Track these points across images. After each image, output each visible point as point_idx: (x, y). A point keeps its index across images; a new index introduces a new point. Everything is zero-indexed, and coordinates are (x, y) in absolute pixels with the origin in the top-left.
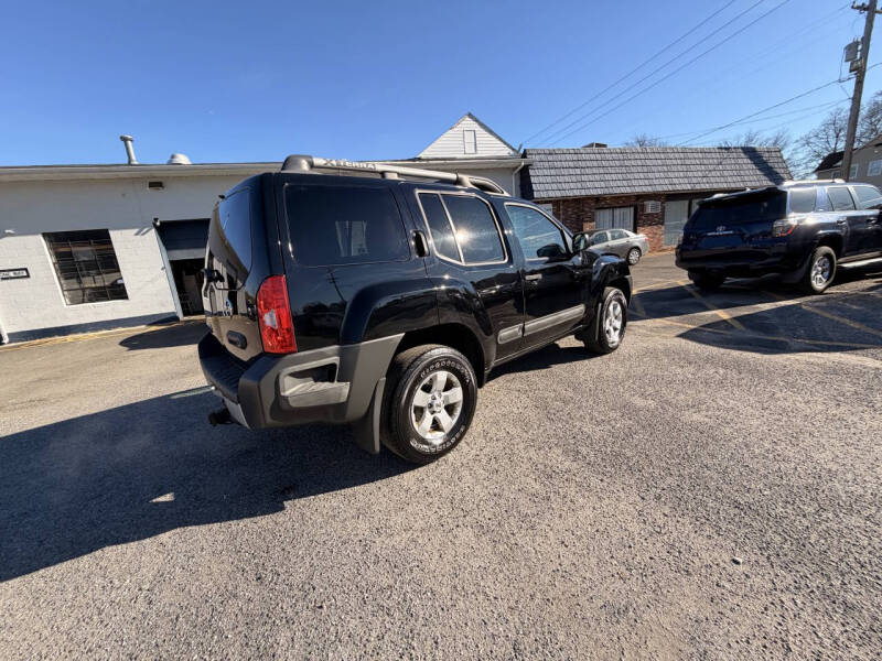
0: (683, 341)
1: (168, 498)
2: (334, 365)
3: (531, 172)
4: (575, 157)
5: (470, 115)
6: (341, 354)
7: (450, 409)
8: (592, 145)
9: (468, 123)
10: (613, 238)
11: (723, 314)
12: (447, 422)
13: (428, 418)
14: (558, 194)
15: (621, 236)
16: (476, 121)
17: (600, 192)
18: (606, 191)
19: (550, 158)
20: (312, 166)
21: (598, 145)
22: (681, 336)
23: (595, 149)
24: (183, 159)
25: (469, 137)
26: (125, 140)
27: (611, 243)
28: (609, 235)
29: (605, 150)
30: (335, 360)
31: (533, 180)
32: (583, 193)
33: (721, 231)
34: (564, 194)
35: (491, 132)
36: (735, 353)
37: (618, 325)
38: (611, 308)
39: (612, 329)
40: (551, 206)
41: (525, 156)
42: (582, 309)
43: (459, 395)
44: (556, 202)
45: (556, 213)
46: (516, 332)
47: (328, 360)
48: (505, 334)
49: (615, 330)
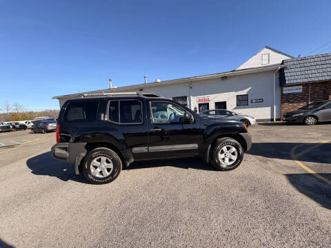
2: (67, 148)
4: (324, 59)
5: (267, 47)
6: (69, 145)
7: (108, 170)
9: (266, 51)
12: (106, 174)
14: (306, 80)
16: (270, 49)
19: (302, 62)
24: (159, 81)
25: (265, 57)
31: (286, 75)
34: (309, 80)
37: (235, 158)
38: (224, 148)
39: (227, 159)
40: (301, 87)
41: (282, 63)
42: (195, 146)
43: (111, 166)
44: (305, 85)
45: (305, 91)
46: (144, 149)
47: (66, 146)
48: (136, 150)
49: (230, 160)
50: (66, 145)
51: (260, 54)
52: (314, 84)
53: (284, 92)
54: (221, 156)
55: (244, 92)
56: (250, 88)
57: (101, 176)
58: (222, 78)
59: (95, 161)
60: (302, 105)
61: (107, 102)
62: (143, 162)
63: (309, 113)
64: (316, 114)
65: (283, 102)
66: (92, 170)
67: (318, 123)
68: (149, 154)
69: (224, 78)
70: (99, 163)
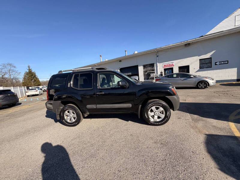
2: (52, 104)
7: (74, 118)
20: (62, 72)
37: (163, 116)
38: (154, 108)
39: (156, 117)
42: (129, 105)
43: (75, 116)
46: (94, 106)
48: (89, 106)
49: (159, 117)
50: (52, 102)
51: (233, 16)
54: (151, 114)
55: (208, 56)
56: (214, 52)
57: (70, 122)
58: (186, 45)
59: (66, 112)
61: (73, 75)
62: (94, 115)
66: (65, 118)
68: (97, 109)
69: (188, 45)
70: (69, 114)
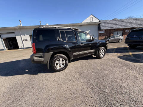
0: (117, 58)
1: (27, 70)
2: (41, 56)
3: (101, 25)
4: (110, 22)
5: (92, 15)
6: (43, 54)
7: (63, 64)
8: (114, 19)
10: (116, 37)
11: (131, 53)
12: (62, 66)
13: (59, 65)
14: (106, 29)
15: (118, 37)
16: (93, 16)
17: (115, 28)
18: (116, 28)
19: (105, 22)
20: (43, 27)
21: (116, 19)
22: (118, 57)
23: (115, 20)
25: (91, 19)
26: (40, 22)
27: (115, 38)
28: (115, 36)
29: (117, 20)
30: (42, 55)
32: (111, 28)
33: (135, 36)
34: (107, 28)
35: (95, 17)
36: (126, 61)
38: (101, 51)
39: (102, 54)
40: (104, 31)
41: (100, 22)
42: (94, 50)
43: (64, 62)
44: (105, 30)
45: (105, 32)
46: (77, 53)
47: (41, 55)
48: (75, 54)
51: (90, 17)
52: (107, 30)
53: (100, 33)
56: (89, 31)
57: (60, 68)
58: (80, 25)
59: (57, 61)
60: (104, 37)
61: (59, 31)
63: (107, 40)
64: (109, 40)
65: (99, 36)
67: (109, 43)
70: (59, 62)
